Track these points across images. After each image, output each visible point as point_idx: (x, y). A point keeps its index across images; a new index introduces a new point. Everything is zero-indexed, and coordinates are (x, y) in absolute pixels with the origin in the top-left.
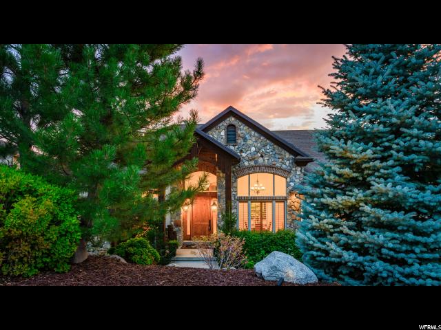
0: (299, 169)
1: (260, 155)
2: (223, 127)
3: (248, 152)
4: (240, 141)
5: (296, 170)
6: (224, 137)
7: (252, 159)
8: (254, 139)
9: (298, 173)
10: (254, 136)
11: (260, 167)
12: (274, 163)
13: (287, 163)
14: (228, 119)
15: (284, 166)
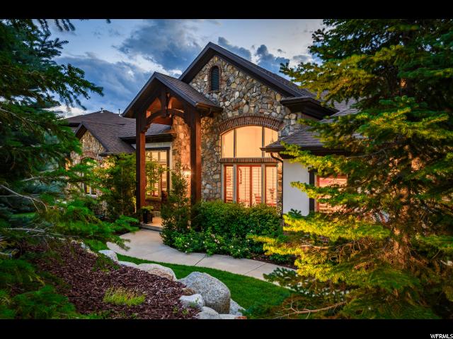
0: (294, 116)
1: (244, 101)
2: (206, 72)
3: (233, 99)
4: (224, 86)
5: (290, 119)
6: (207, 83)
7: (237, 108)
8: (238, 81)
9: (293, 122)
10: (238, 76)
11: (245, 117)
12: (260, 111)
13: (278, 109)
14: (211, 60)
15: (274, 114)
